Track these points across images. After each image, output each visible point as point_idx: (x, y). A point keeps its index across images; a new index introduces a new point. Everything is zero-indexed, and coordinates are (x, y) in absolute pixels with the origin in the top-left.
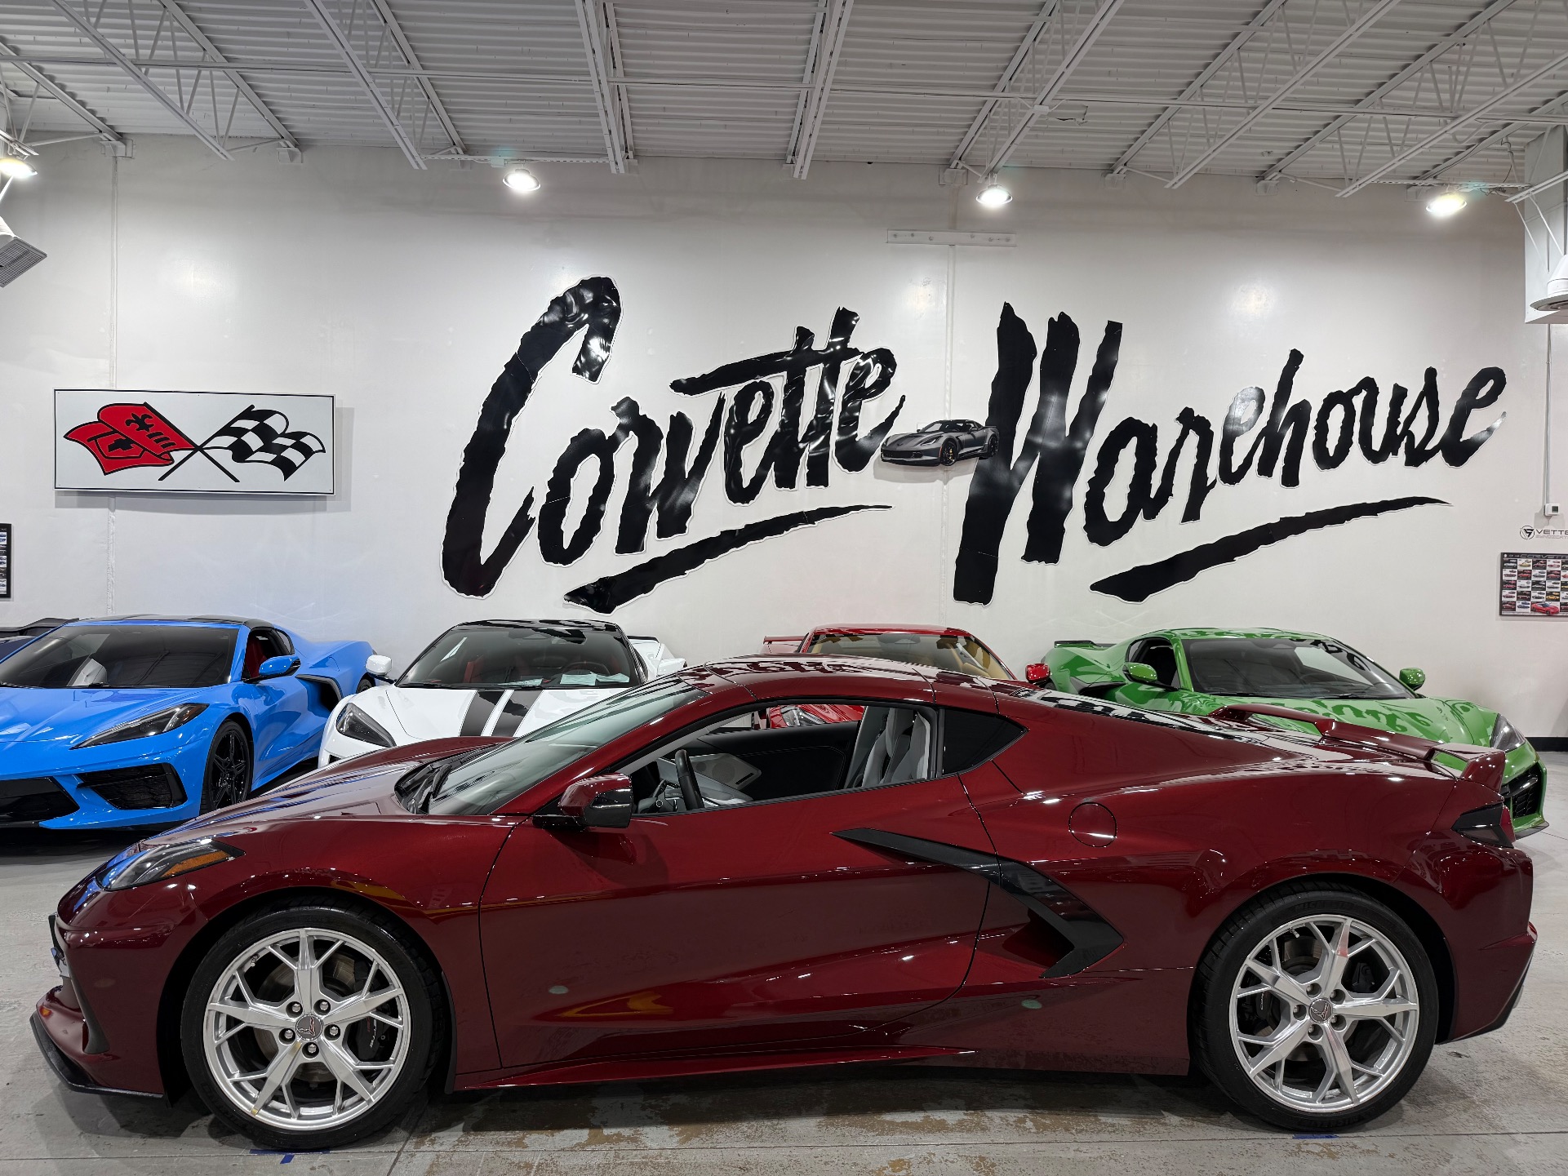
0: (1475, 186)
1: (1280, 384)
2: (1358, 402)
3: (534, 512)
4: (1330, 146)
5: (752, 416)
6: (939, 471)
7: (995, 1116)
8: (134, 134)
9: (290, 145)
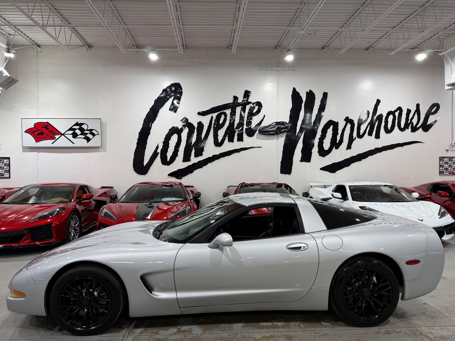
0: (429, 51)
1: (374, 109)
2: (397, 114)
3: (159, 151)
4: (387, 40)
5: (221, 122)
6: (275, 137)
7: (293, 324)
8: (43, 45)
9: (87, 47)
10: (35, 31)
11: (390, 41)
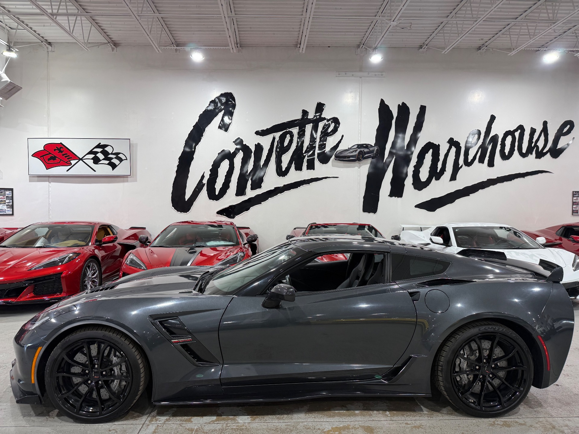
0: (562, 50)
1: (487, 128)
2: (517, 134)
3: (205, 181)
4: (506, 36)
5: (286, 144)
6: (357, 163)
8: (55, 43)
9: (112, 45)
10: (45, 24)
11: (510, 37)
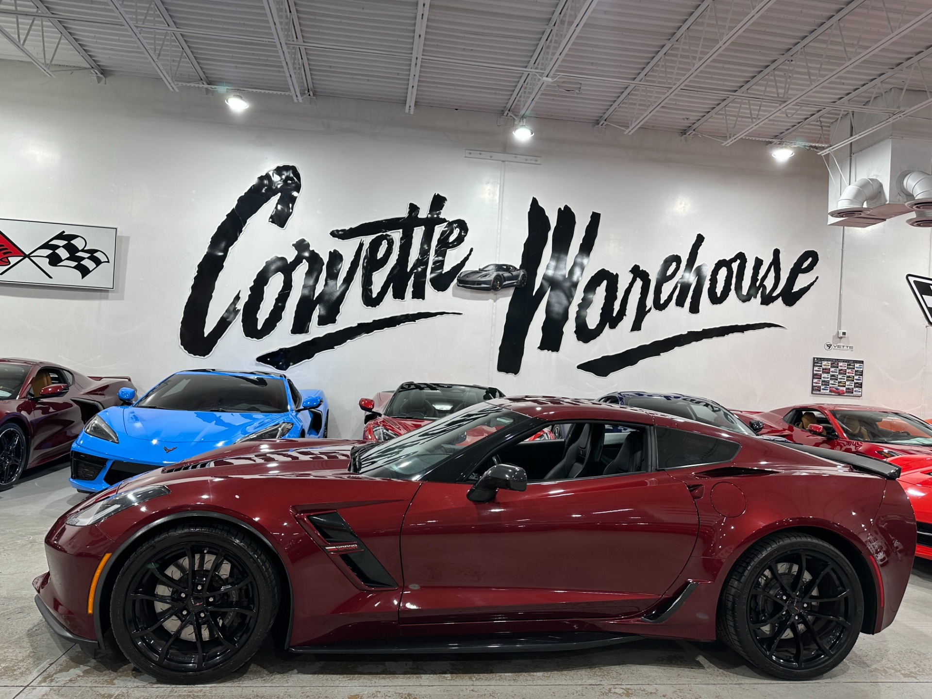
0: (799, 144)
1: (691, 254)
2: (735, 266)
3: (240, 306)
5: (380, 255)
6: (491, 294)
9: (98, 73)
11: (726, 119)
